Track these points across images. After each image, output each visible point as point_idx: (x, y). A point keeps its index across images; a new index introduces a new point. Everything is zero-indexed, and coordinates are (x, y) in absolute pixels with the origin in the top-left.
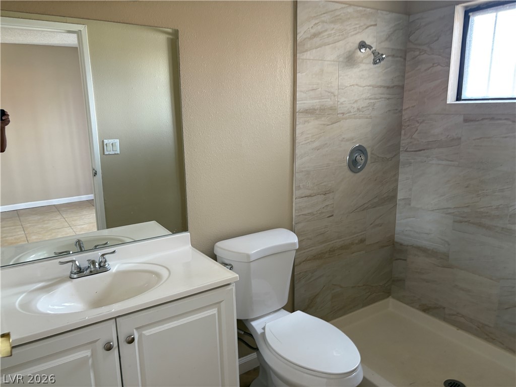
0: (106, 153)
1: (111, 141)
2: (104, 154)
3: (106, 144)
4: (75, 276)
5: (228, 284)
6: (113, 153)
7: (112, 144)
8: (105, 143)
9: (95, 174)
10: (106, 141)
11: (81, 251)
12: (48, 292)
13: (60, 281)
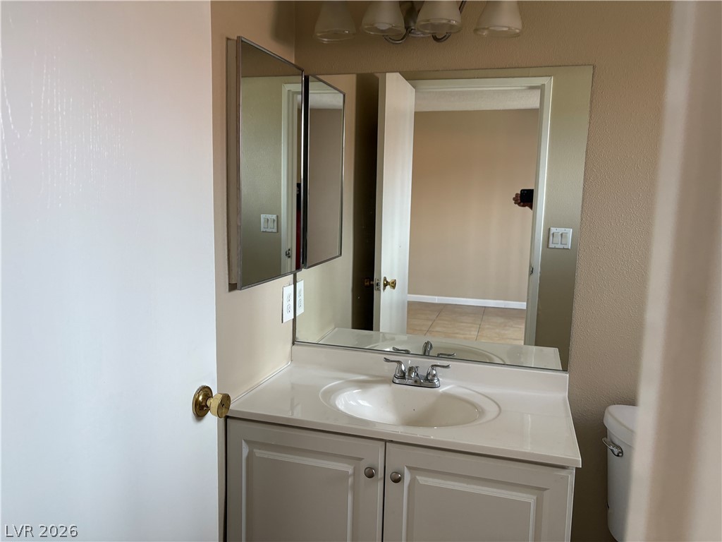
0: (551, 245)
1: (561, 230)
2: (548, 247)
3: (553, 234)
4: (397, 381)
5: (563, 467)
6: (561, 247)
7: (562, 235)
8: (551, 232)
9: (531, 272)
10: (553, 230)
11: (424, 354)
12: (361, 387)
13: (381, 380)
